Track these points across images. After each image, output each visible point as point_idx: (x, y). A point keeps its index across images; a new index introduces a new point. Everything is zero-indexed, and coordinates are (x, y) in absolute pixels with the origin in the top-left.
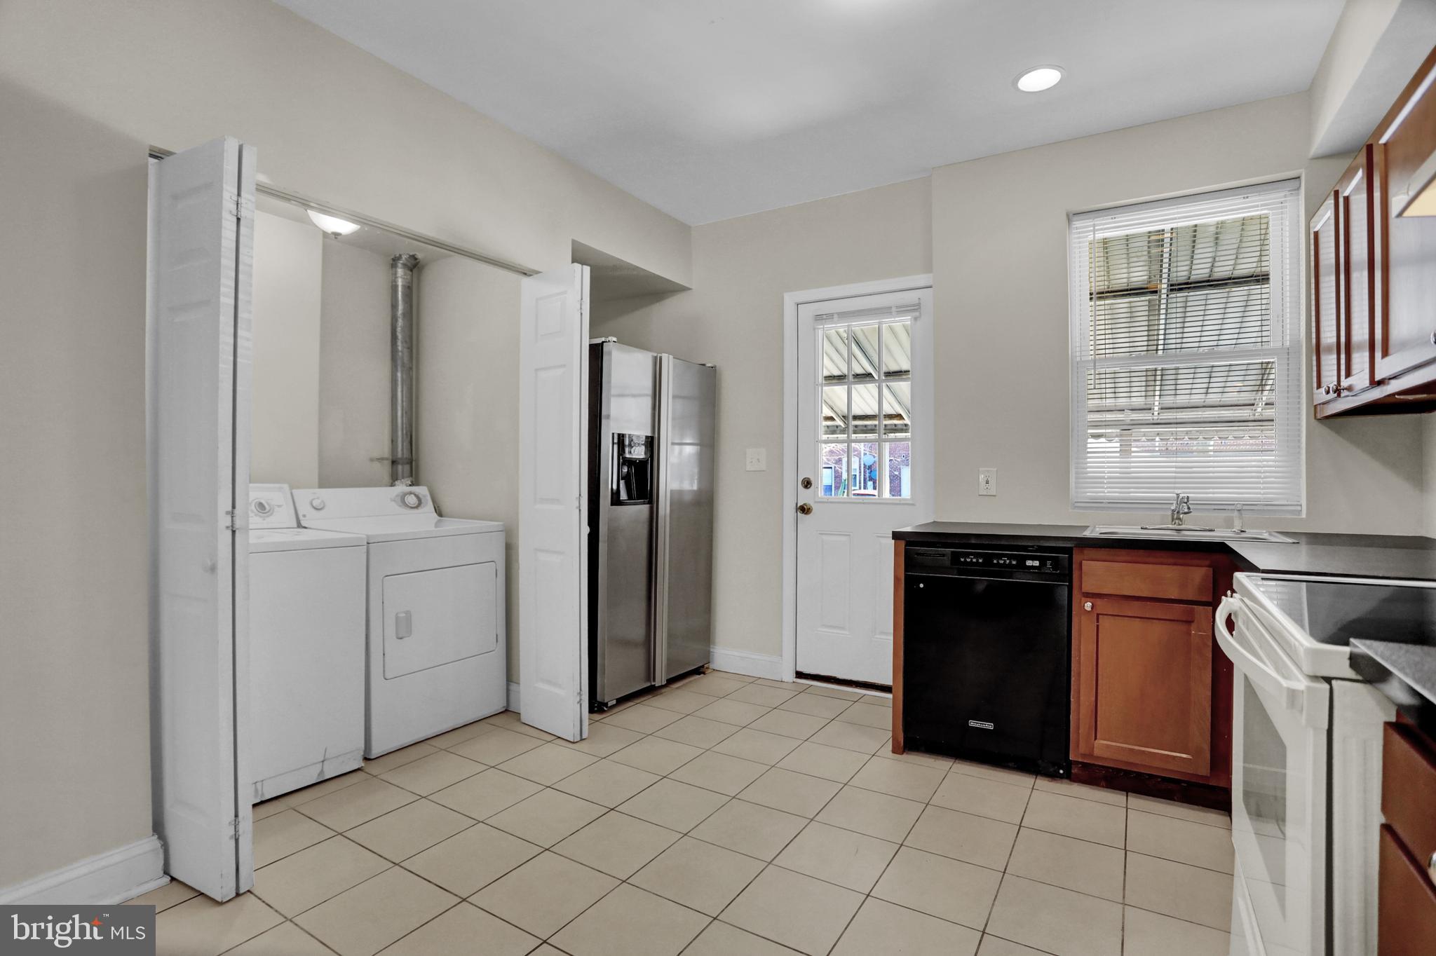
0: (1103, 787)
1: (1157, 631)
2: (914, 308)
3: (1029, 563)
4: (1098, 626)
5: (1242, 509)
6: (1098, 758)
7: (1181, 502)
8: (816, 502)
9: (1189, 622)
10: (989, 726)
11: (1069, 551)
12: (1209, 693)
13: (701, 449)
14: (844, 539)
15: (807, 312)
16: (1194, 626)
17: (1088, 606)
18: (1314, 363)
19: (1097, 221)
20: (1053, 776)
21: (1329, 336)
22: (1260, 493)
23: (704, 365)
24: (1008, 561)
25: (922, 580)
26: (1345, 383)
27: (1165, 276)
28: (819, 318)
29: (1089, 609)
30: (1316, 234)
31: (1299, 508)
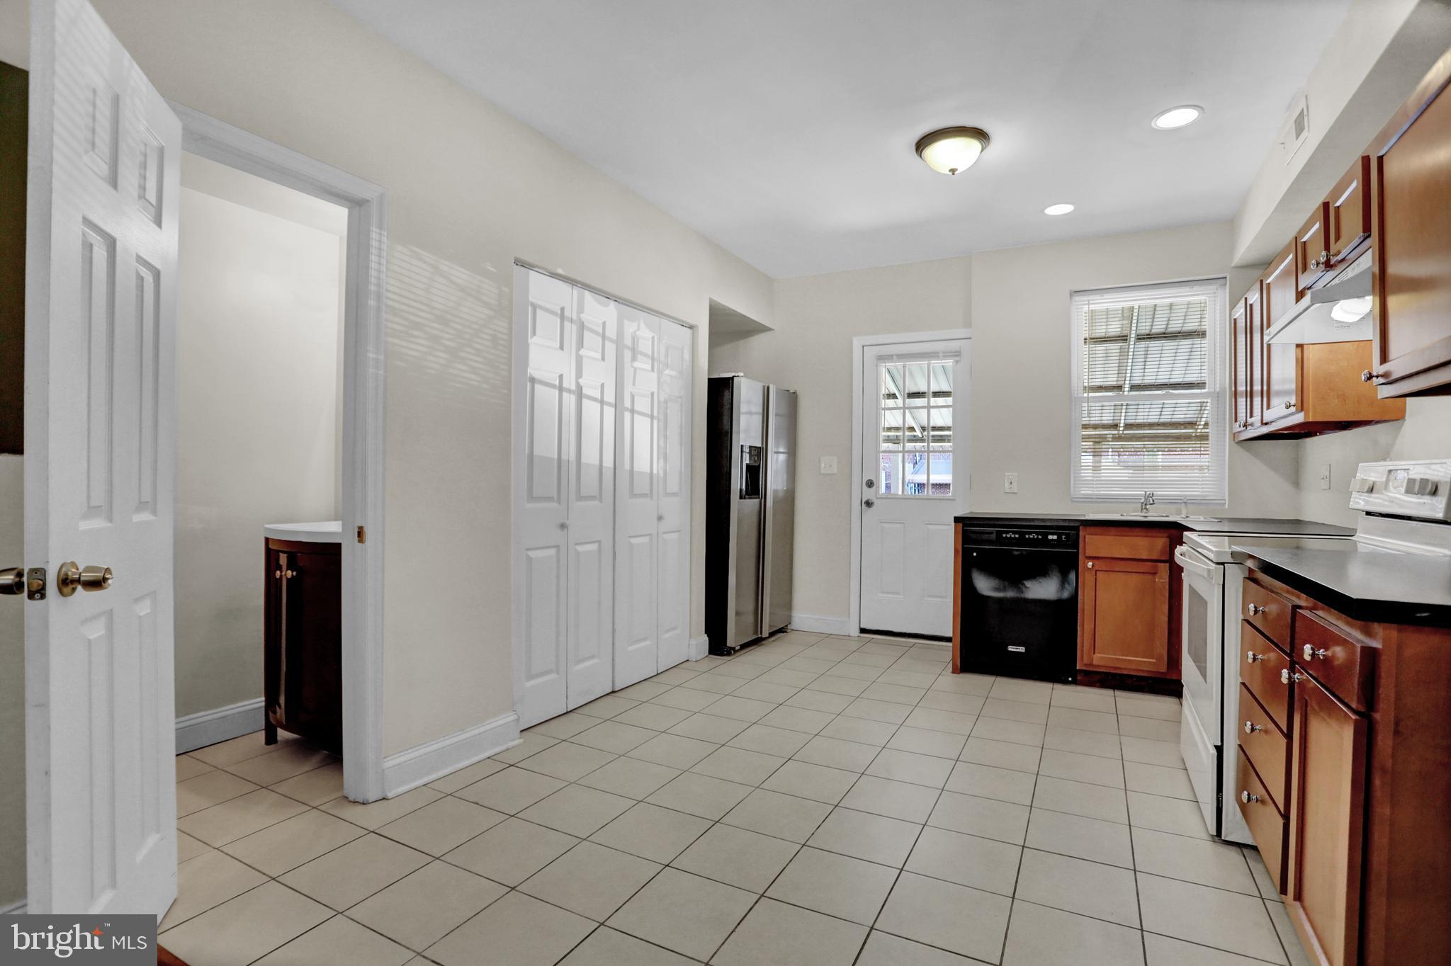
0: (1098, 687)
1: (1134, 580)
2: (956, 354)
3: (1050, 537)
4: (1096, 579)
5: (1186, 502)
6: (1095, 666)
7: (1148, 497)
8: (877, 498)
9: (1155, 574)
10: (1022, 649)
11: (1077, 529)
12: (1166, 619)
13: (788, 457)
14: (898, 526)
15: (871, 353)
16: (1157, 576)
17: (1090, 564)
18: (1233, 403)
19: (1091, 297)
20: (1065, 682)
21: (1241, 388)
22: (1198, 491)
23: (788, 391)
24: (1036, 537)
25: (975, 550)
26: (1250, 420)
27: (1134, 328)
28: (882, 358)
29: (1090, 567)
30: (1235, 320)
31: (1224, 502)
